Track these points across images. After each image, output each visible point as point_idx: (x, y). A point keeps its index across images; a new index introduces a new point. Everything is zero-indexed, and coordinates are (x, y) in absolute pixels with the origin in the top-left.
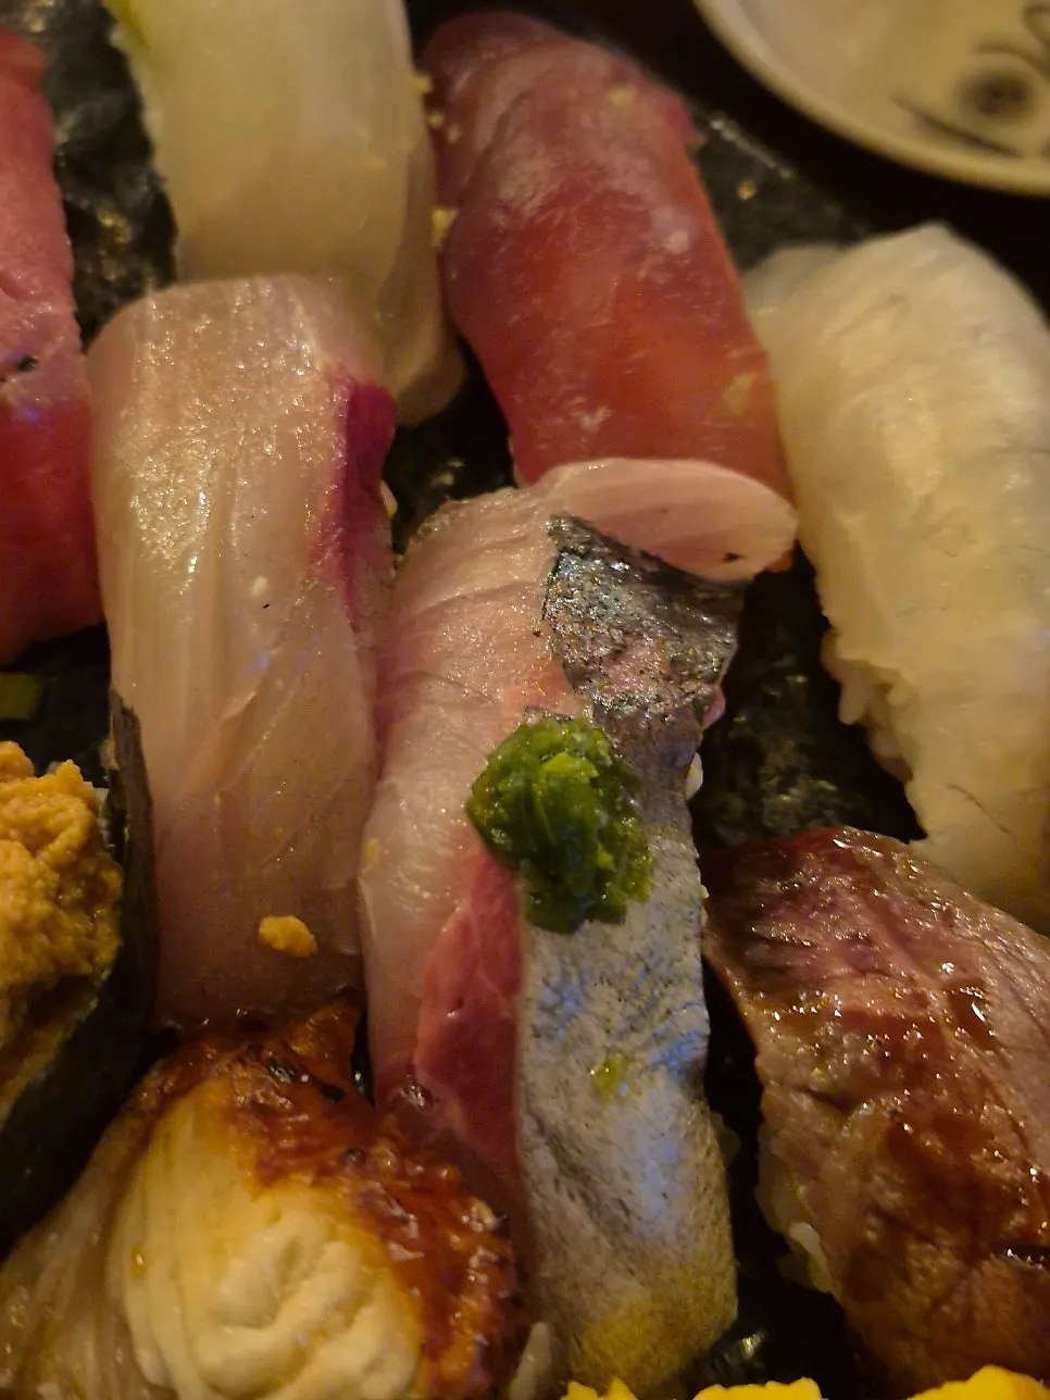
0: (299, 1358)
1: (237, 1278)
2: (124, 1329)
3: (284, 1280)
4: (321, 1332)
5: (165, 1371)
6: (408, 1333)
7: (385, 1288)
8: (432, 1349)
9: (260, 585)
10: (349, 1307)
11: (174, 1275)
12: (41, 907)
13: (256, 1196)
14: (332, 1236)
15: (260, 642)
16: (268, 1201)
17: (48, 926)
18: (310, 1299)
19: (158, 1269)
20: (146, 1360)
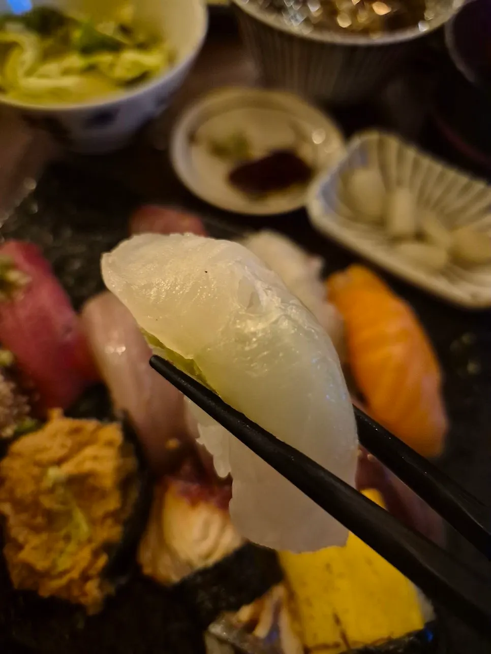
13: (194, 509)
16: (197, 510)
17: (124, 465)
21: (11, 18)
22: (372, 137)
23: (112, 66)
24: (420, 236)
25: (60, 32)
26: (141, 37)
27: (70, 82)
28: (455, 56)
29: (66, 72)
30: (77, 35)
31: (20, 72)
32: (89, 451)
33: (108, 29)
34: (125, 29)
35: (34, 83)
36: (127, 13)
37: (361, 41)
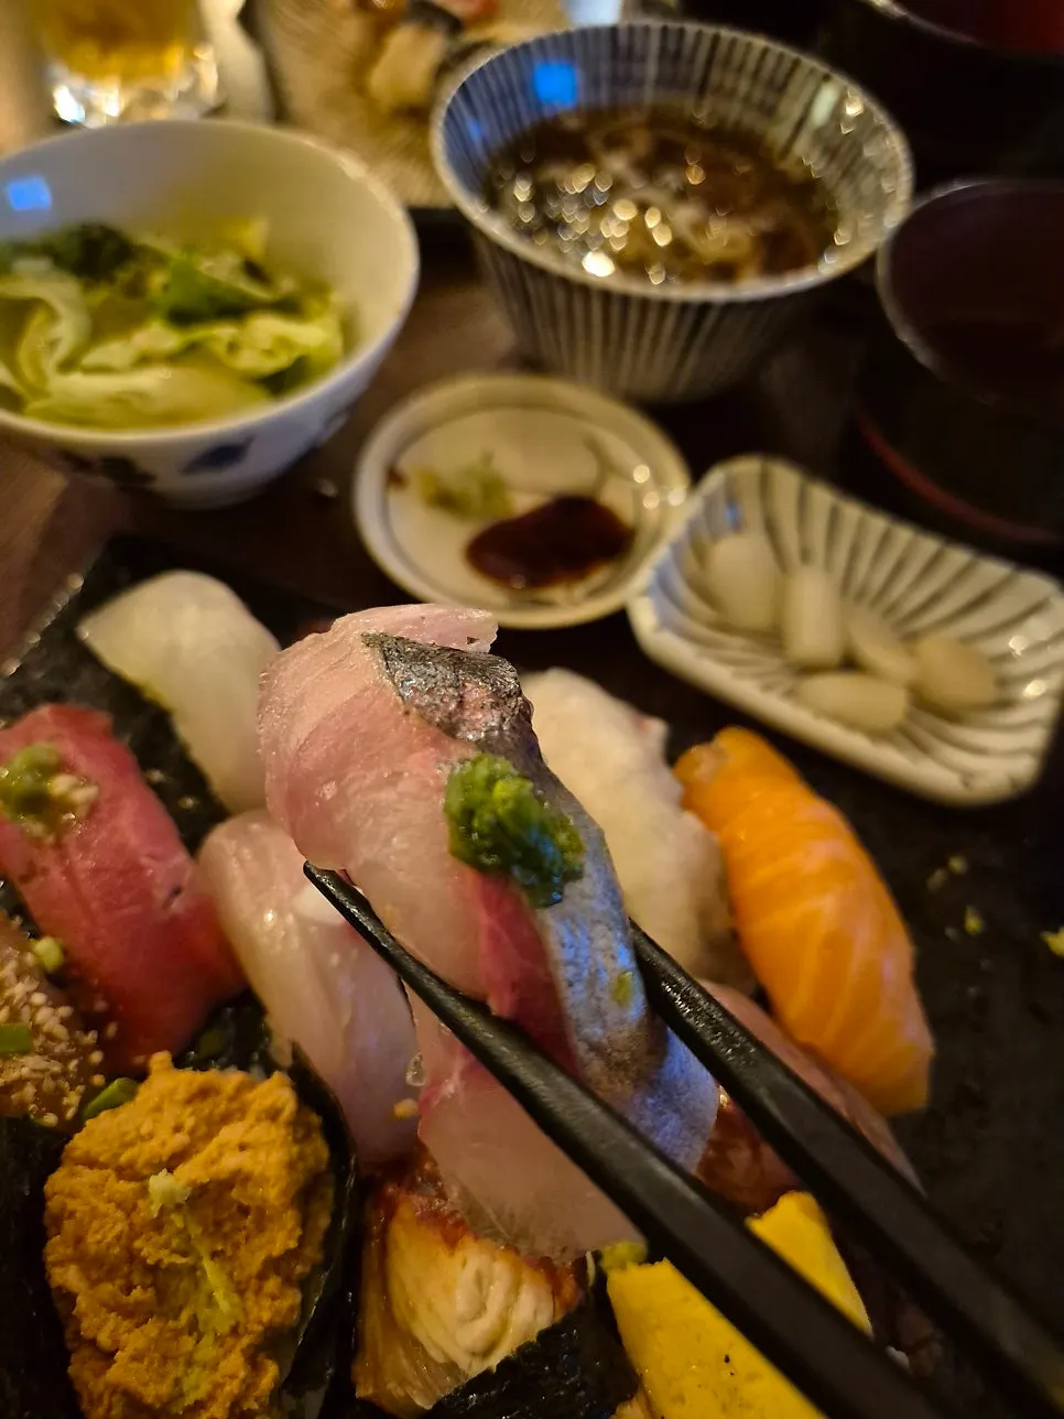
0: (504, 1323)
1: (461, 1301)
2: (417, 1343)
3: (480, 1289)
4: (508, 1307)
5: (446, 1355)
6: (545, 1289)
7: (527, 1274)
8: (556, 1292)
9: (335, 959)
10: (515, 1289)
11: (430, 1307)
12: (295, 1150)
13: (452, 1254)
14: (494, 1260)
15: (345, 986)
16: (459, 1255)
17: (301, 1157)
18: (497, 1295)
19: (422, 1311)
20: (433, 1353)
21: (22, 249)
22: (746, 468)
23: (233, 347)
24: (850, 664)
25: (124, 276)
26: (287, 285)
27: (150, 380)
28: (892, 311)
29: (144, 361)
30: (157, 280)
31: (50, 364)
32: (230, 1133)
33: (220, 269)
34: (253, 270)
35: (80, 385)
36: (254, 236)
37: (719, 294)
